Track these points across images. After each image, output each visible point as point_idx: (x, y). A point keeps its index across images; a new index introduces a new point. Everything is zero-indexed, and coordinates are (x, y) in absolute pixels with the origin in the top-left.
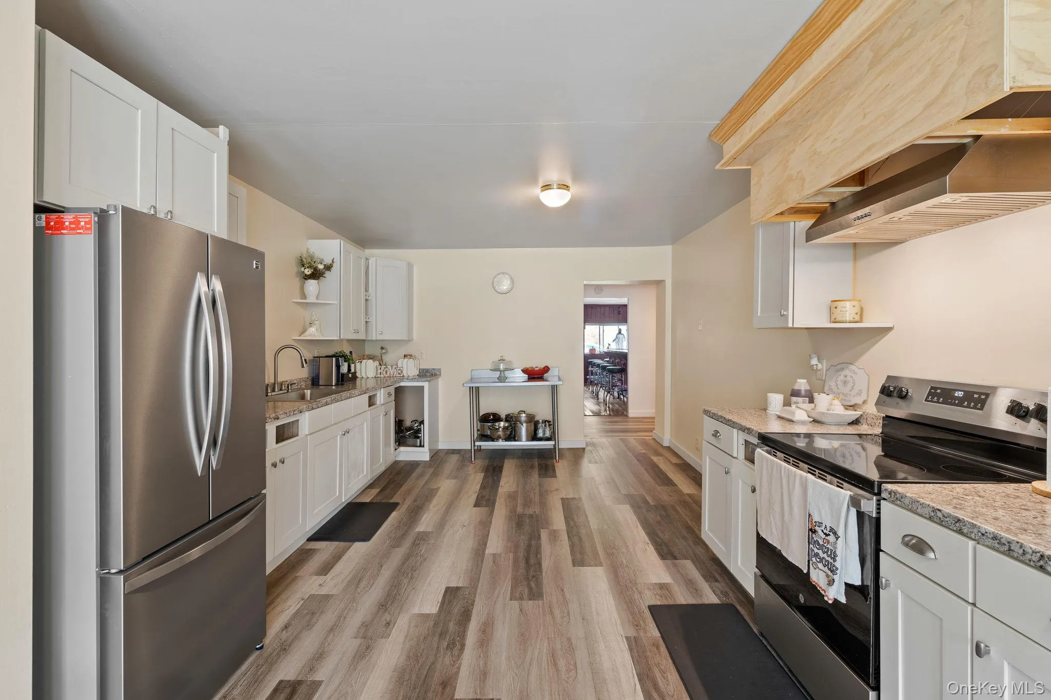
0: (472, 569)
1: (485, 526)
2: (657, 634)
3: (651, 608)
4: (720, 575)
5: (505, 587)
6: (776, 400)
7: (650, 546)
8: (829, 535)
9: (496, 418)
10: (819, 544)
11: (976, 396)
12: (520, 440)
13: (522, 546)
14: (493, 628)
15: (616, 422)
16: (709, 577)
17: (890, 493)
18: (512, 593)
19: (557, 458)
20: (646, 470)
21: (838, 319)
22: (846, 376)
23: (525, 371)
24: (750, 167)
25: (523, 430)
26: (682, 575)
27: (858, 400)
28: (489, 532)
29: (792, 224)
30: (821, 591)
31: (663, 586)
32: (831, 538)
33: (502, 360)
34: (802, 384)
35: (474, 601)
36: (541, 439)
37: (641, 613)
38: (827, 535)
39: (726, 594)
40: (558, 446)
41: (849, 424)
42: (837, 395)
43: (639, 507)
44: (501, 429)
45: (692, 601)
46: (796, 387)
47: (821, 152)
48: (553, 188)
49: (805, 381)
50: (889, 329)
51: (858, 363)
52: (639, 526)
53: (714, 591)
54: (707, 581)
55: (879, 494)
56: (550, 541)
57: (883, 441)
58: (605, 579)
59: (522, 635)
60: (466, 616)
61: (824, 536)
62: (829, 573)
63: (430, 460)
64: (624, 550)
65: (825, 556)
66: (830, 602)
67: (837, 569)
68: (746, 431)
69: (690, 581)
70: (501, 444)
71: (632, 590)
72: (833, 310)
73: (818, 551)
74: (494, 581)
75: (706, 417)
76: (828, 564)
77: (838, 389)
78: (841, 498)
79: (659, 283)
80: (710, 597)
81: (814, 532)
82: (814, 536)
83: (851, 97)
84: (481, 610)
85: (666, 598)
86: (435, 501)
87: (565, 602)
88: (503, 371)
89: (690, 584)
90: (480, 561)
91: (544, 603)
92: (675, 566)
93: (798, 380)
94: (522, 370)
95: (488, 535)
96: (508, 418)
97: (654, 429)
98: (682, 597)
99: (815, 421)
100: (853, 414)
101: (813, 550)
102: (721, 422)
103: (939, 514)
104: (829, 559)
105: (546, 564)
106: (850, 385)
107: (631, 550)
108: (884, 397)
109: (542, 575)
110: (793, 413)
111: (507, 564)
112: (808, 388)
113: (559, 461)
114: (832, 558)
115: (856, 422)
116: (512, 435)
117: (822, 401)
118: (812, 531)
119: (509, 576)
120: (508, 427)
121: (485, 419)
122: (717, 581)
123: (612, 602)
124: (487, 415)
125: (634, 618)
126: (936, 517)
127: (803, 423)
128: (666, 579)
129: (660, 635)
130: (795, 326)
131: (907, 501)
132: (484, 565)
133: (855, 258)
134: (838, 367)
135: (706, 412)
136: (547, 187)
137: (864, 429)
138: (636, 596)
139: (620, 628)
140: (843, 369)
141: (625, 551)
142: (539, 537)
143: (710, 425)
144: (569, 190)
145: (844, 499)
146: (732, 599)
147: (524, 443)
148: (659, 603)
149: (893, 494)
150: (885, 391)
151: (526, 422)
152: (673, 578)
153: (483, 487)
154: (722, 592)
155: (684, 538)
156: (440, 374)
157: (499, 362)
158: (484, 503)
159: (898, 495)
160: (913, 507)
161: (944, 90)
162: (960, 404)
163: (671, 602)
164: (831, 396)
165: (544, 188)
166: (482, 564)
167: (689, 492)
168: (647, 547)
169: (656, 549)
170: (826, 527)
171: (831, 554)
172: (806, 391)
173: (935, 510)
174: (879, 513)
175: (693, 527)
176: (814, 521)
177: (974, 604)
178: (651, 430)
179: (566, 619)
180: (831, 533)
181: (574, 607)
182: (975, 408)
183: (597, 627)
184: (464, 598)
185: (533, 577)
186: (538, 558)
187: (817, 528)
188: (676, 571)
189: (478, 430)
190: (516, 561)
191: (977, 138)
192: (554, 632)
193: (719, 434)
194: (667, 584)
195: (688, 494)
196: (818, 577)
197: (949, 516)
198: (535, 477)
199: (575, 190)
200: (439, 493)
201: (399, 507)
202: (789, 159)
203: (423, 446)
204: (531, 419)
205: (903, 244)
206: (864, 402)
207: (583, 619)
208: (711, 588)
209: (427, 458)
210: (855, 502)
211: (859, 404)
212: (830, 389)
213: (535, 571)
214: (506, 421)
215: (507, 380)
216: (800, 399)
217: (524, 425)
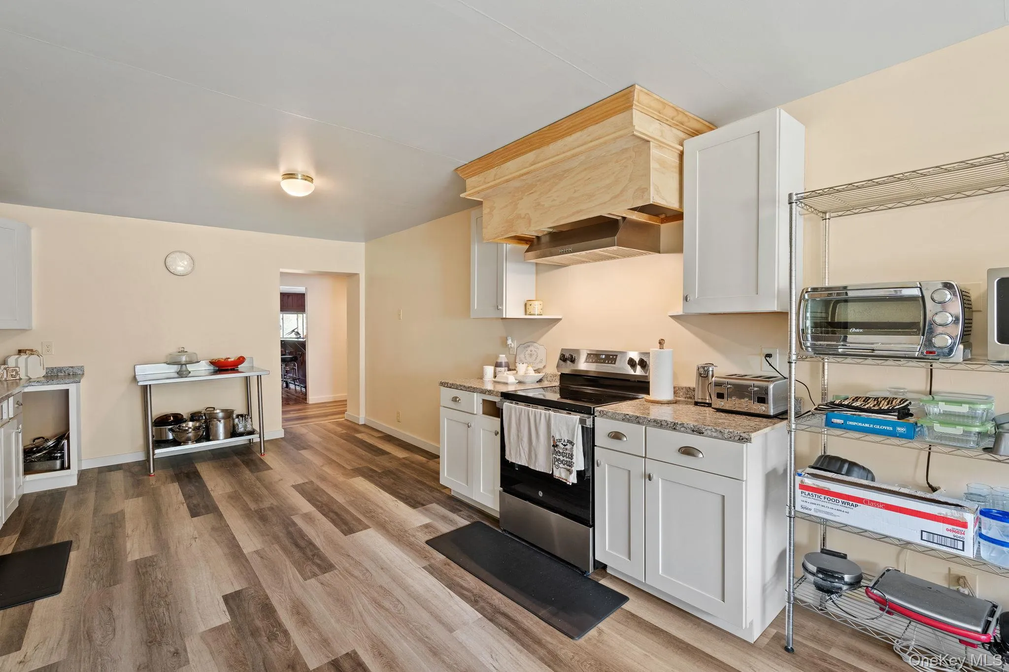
0: (241, 571)
1: (222, 530)
2: (442, 557)
3: (428, 542)
4: (461, 506)
5: (291, 572)
6: (489, 370)
7: (399, 501)
8: (567, 445)
9: (178, 419)
10: (560, 453)
11: (611, 357)
12: (216, 438)
13: (282, 534)
14: (304, 607)
15: (299, 410)
16: (454, 510)
17: (600, 412)
18: (302, 575)
19: (263, 452)
20: (355, 445)
21: (532, 313)
22: (531, 351)
23: (212, 363)
24: (482, 200)
25: (221, 428)
26: (434, 514)
27: (541, 366)
28: (232, 534)
29: (505, 245)
30: (563, 481)
31: (427, 526)
32: (569, 447)
33: (183, 352)
34: (503, 358)
35: (267, 595)
36: (241, 435)
37: (423, 549)
38: (565, 445)
39: (470, 517)
40: (263, 438)
41: (537, 382)
42: (529, 364)
43: (371, 476)
44: (190, 430)
45: (453, 528)
46: (499, 361)
47: (544, 205)
48: (297, 178)
49: (504, 356)
50: (560, 319)
51: (539, 342)
52: (381, 490)
53: (462, 518)
54: (454, 513)
55: (594, 414)
56: (308, 523)
57: (561, 389)
58: (380, 536)
59: (338, 600)
60: (268, 610)
61: (563, 447)
62: (568, 468)
63: (78, 484)
64: (380, 511)
65: (565, 458)
66: (571, 484)
67: (574, 463)
68: (487, 393)
69: (443, 516)
70: (191, 447)
71: (406, 536)
72: (528, 306)
73: (559, 457)
74: (276, 573)
75: (442, 388)
76: (567, 463)
77: (526, 360)
78: (574, 421)
79: (351, 277)
80: (463, 522)
81: (557, 446)
82: (556, 449)
83: (566, 177)
84: (280, 599)
85: (434, 533)
86: (129, 527)
87: (358, 564)
88: (185, 364)
89: (444, 518)
90: (245, 563)
91: (339, 571)
92: (426, 510)
93: (501, 356)
94: (210, 362)
95: (234, 538)
96: (194, 417)
97: (346, 411)
98: (445, 528)
99: (520, 382)
100: (540, 375)
101: (556, 458)
102: (461, 389)
103: (628, 417)
104: (568, 459)
105: (318, 542)
106: (534, 357)
107: (387, 509)
108: (562, 362)
109: (320, 551)
110: (507, 378)
111: (277, 554)
112: (506, 360)
113: (264, 454)
114: (569, 458)
115: (540, 381)
116: (207, 434)
117: (522, 368)
118: (555, 446)
119: (288, 563)
120: (200, 427)
121: (162, 421)
122: (461, 511)
123: (395, 548)
124: (165, 417)
125: (420, 554)
126: (626, 419)
127: (513, 384)
128: (427, 521)
129: (445, 557)
130: (507, 317)
131: (610, 414)
132: (252, 564)
133: (537, 273)
134: (525, 345)
135: (443, 384)
136: (290, 175)
137: (546, 384)
138: (412, 539)
139: (415, 564)
140: (529, 346)
141: (382, 511)
142: (295, 524)
143: (447, 394)
144: (312, 182)
145: (576, 420)
146: (477, 518)
147: (222, 441)
148: (432, 538)
149: (602, 412)
150: (563, 358)
151: (224, 418)
152: (431, 519)
153: (187, 497)
154: (468, 516)
155: (420, 489)
156: (83, 374)
157: (180, 354)
158: (203, 511)
159: (605, 412)
160: (614, 417)
161: (622, 192)
162: (604, 362)
163: (439, 534)
164: (525, 365)
165: (285, 176)
166: (249, 563)
167: (404, 456)
168: (396, 503)
169: (406, 503)
170: (564, 441)
171: (569, 456)
172: (505, 362)
173: (625, 415)
174: (594, 425)
175: (423, 480)
176: (556, 439)
177: (645, 457)
178: (343, 412)
179: (368, 574)
180: (568, 444)
181: (367, 564)
182: (611, 363)
183: (396, 569)
184: (254, 598)
185: (313, 555)
186: (306, 540)
187: (558, 443)
188: (428, 512)
189: (153, 436)
190: (284, 549)
191: (624, 218)
192: (364, 587)
193: (458, 399)
194: (429, 523)
195: (404, 458)
196: (560, 473)
197: (633, 416)
198: (247, 474)
199: (320, 183)
200: (127, 516)
201: (74, 545)
202: (518, 203)
203: (69, 468)
204: (228, 414)
205: (565, 268)
206: (544, 367)
207: (382, 569)
208: (460, 516)
209: (74, 482)
210: (582, 421)
211: (541, 369)
212: (521, 361)
213: (311, 551)
214: (192, 420)
215: (190, 375)
216: (502, 369)
217: (222, 421)
